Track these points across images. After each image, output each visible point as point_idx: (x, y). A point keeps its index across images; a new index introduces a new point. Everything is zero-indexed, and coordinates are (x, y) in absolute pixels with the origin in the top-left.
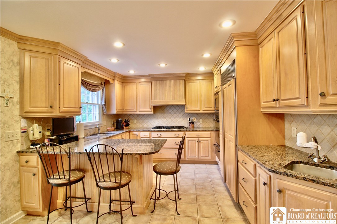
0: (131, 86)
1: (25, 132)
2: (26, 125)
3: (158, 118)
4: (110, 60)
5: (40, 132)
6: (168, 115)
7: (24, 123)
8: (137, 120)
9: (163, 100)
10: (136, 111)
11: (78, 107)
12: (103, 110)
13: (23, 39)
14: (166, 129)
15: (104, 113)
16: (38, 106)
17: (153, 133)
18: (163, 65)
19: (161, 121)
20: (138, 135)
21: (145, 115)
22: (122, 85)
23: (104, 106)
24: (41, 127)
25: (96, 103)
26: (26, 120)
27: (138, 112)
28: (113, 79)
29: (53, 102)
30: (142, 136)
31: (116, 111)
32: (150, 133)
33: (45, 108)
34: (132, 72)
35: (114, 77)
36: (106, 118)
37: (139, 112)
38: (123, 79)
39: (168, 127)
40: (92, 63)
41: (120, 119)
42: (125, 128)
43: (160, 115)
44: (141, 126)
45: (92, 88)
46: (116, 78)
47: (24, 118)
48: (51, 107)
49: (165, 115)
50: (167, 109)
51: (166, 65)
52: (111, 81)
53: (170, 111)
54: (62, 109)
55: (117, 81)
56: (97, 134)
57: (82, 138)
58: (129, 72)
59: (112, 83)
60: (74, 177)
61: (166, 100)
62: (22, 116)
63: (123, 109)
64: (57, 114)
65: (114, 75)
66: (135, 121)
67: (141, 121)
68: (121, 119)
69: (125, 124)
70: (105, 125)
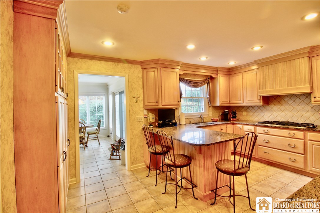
0: (237, 77)
1: (146, 117)
2: (146, 113)
3: (272, 111)
4: (200, 59)
5: (154, 118)
6: (286, 107)
7: (145, 112)
8: (246, 112)
9: (274, 88)
10: (242, 102)
11: (177, 101)
12: (208, 103)
13: (143, 63)
14: (277, 124)
15: (210, 105)
16: (151, 102)
17: (258, 128)
18: (257, 48)
19: (277, 114)
20: (241, 128)
21: (256, 107)
22: (228, 78)
23: (208, 98)
24: (154, 115)
25: (202, 97)
26: (146, 110)
27: (244, 104)
28: (216, 73)
29: (158, 98)
30: (246, 130)
31: (220, 103)
32: (255, 128)
33: (154, 103)
34: (232, 63)
35: (217, 71)
36: (212, 109)
37: (246, 103)
38: (229, 72)
39: (284, 122)
40: (190, 65)
41: (225, 111)
42: (232, 119)
43: (275, 106)
44: (251, 119)
45: (194, 85)
46: (219, 72)
47: (146, 109)
48: (157, 102)
49: (282, 108)
50: (286, 100)
51: (262, 47)
52: (214, 76)
53: (290, 102)
54: (164, 103)
55: (220, 75)
56: (200, 123)
57: (183, 125)
58: (228, 63)
59: (216, 78)
60: (159, 150)
61: (278, 88)
62: (144, 108)
63: (230, 101)
64: (160, 107)
65: (217, 70)
66: (245, 113)
67: (251, 114)
68: (227, 111)
69: (231, 116)
70: (212, 115)
